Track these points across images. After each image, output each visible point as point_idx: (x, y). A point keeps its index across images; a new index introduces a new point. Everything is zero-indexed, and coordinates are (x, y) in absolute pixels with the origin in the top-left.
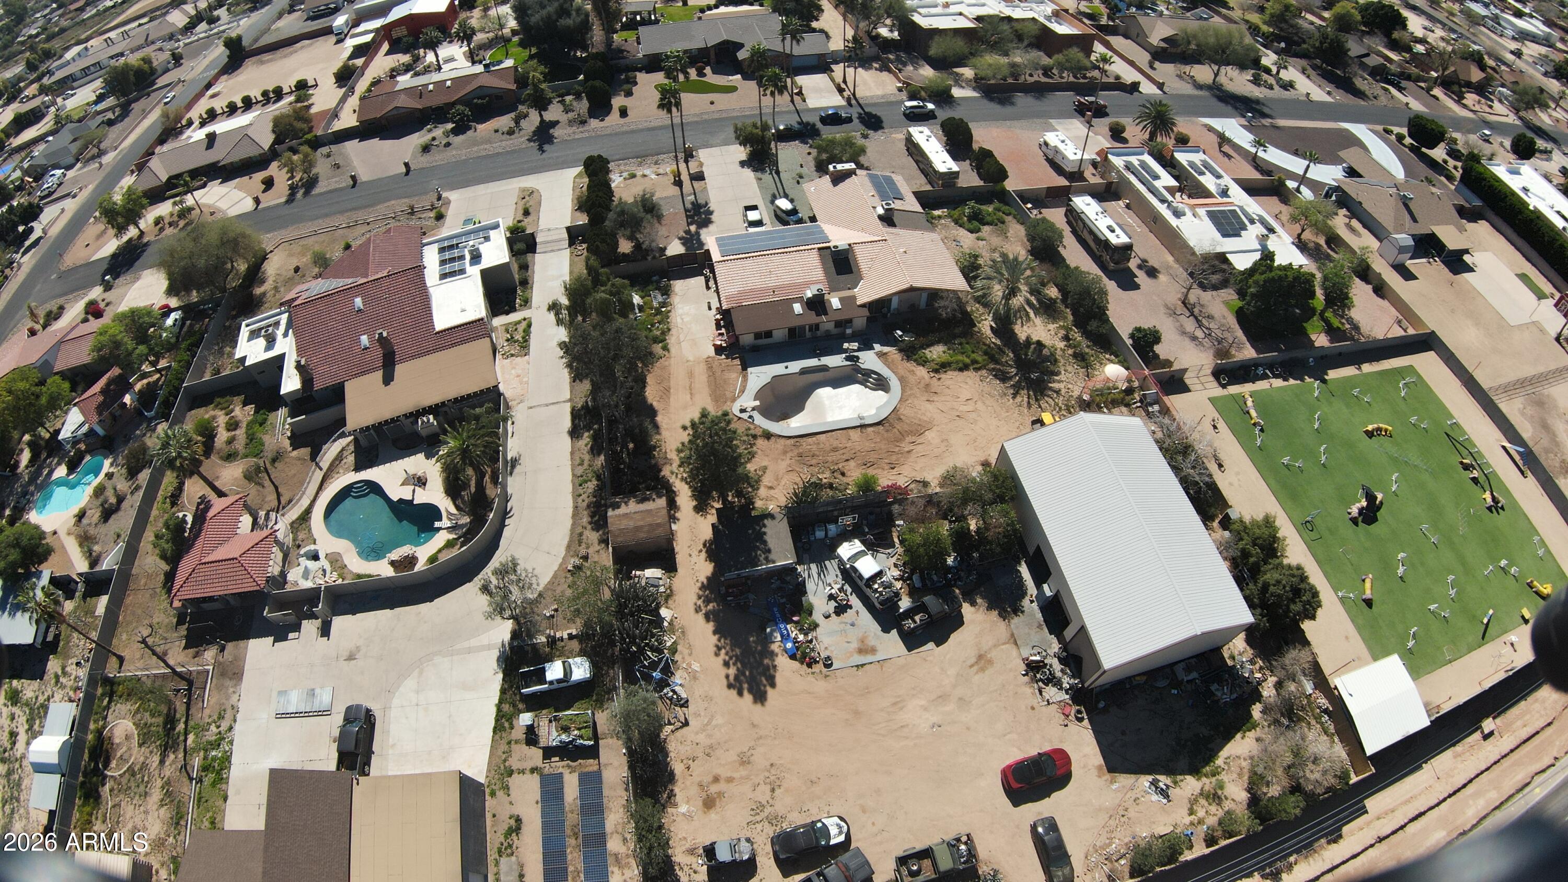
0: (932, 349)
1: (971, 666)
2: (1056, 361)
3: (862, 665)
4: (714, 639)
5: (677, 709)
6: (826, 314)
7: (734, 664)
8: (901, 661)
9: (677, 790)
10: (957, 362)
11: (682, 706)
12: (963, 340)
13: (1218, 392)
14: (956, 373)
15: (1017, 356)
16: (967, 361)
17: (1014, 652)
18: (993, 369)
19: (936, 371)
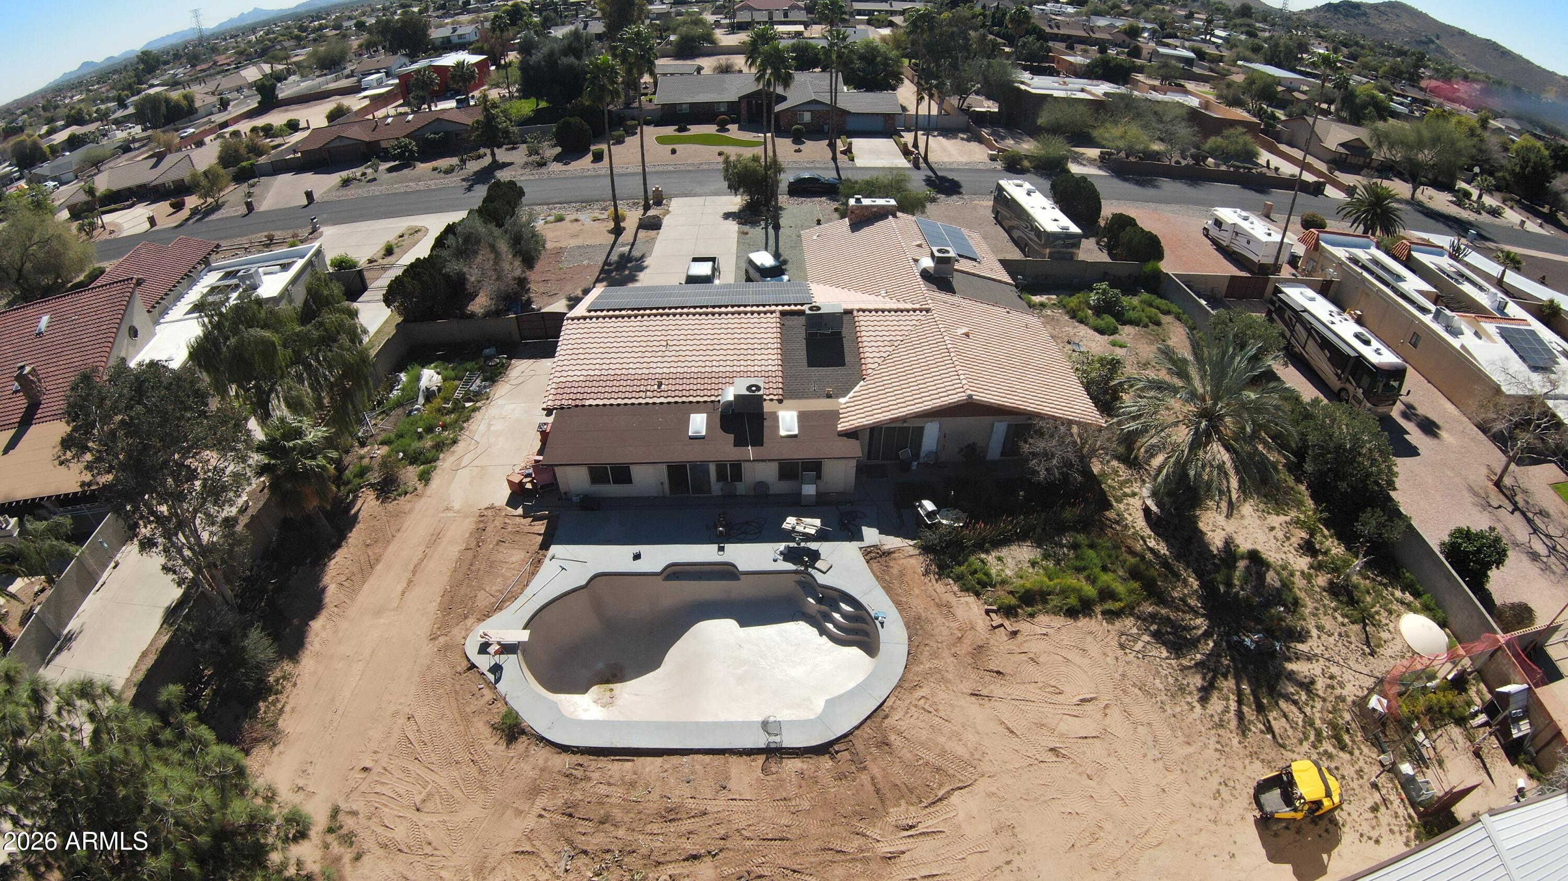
0: (1004, 552)
2: (1296, 602)
6: (758, 441)
10: (1064, 592)
12: (1081, 538)
14: (1059, 621)
15: (1207, 586)
16: (1090, 590)
18: (1153, 617)
19: (1009, 612)
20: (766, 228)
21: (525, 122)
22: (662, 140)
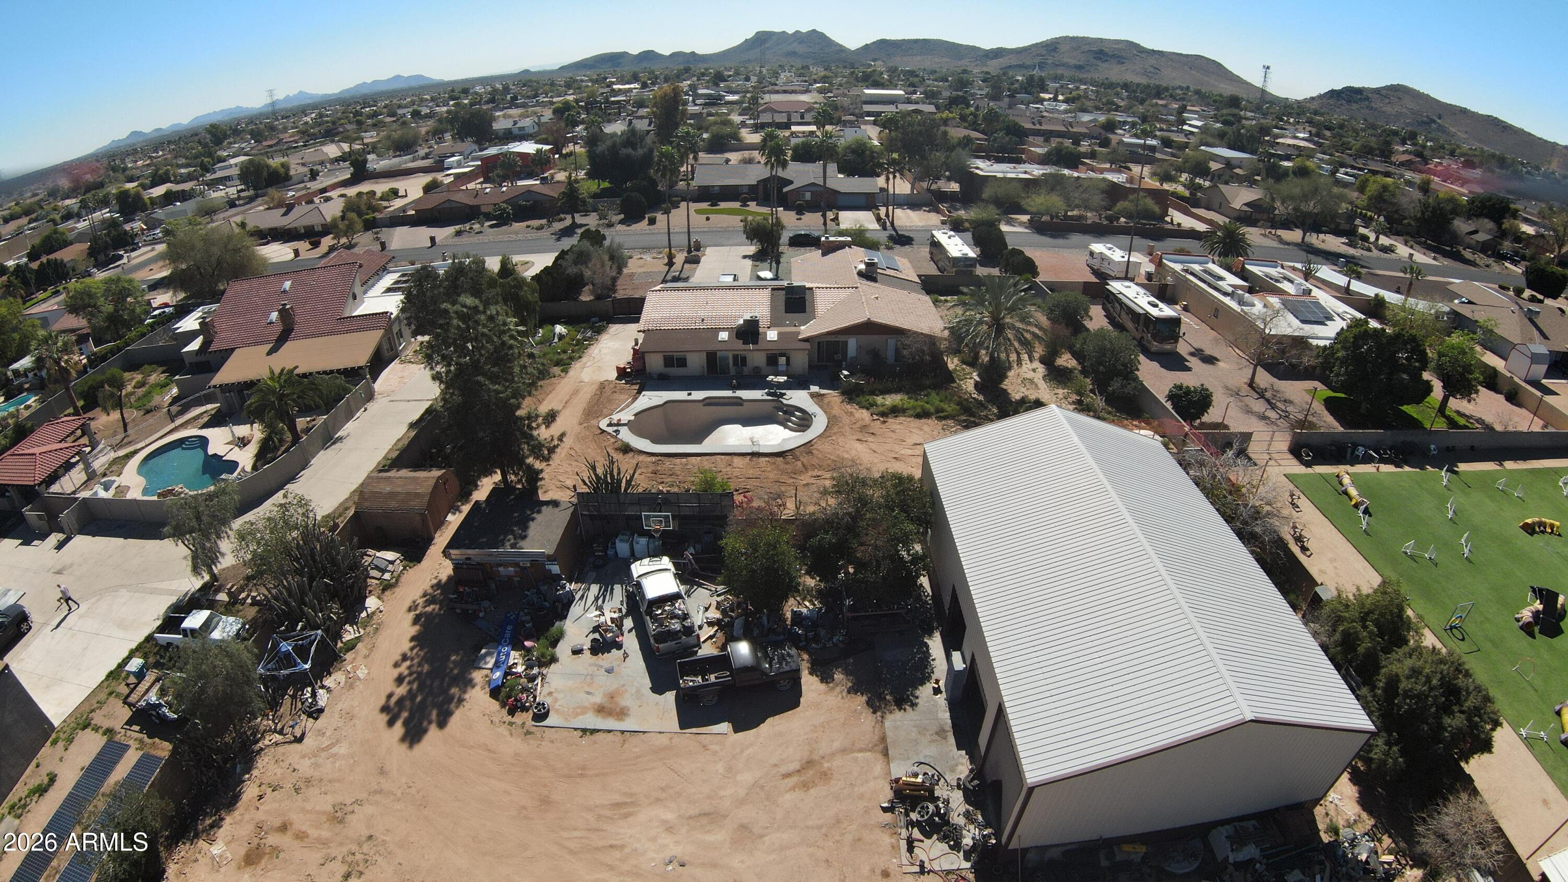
1: (788, 775)
3: (594, 731)
4: (406, 646)
5: (304, 717)
6: (755, 343)
7: (410, 683)
8: (663, 740)
9: (228, 820)
11: (310, 715)
13: (1299, 469)
14: (910, 419)
16: (931, 410)
17: (878, 767)
20: (771, 263)
21: (595, 196)
22: (698, 212)
